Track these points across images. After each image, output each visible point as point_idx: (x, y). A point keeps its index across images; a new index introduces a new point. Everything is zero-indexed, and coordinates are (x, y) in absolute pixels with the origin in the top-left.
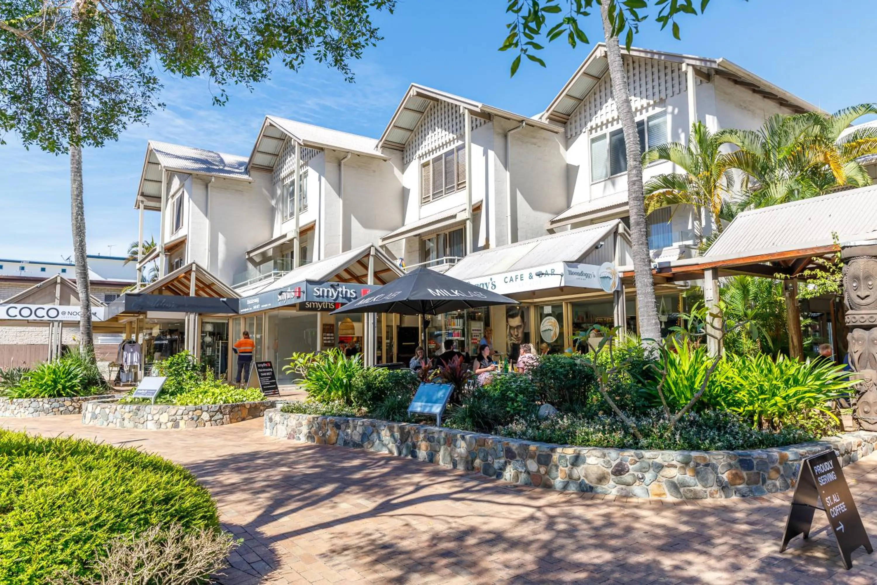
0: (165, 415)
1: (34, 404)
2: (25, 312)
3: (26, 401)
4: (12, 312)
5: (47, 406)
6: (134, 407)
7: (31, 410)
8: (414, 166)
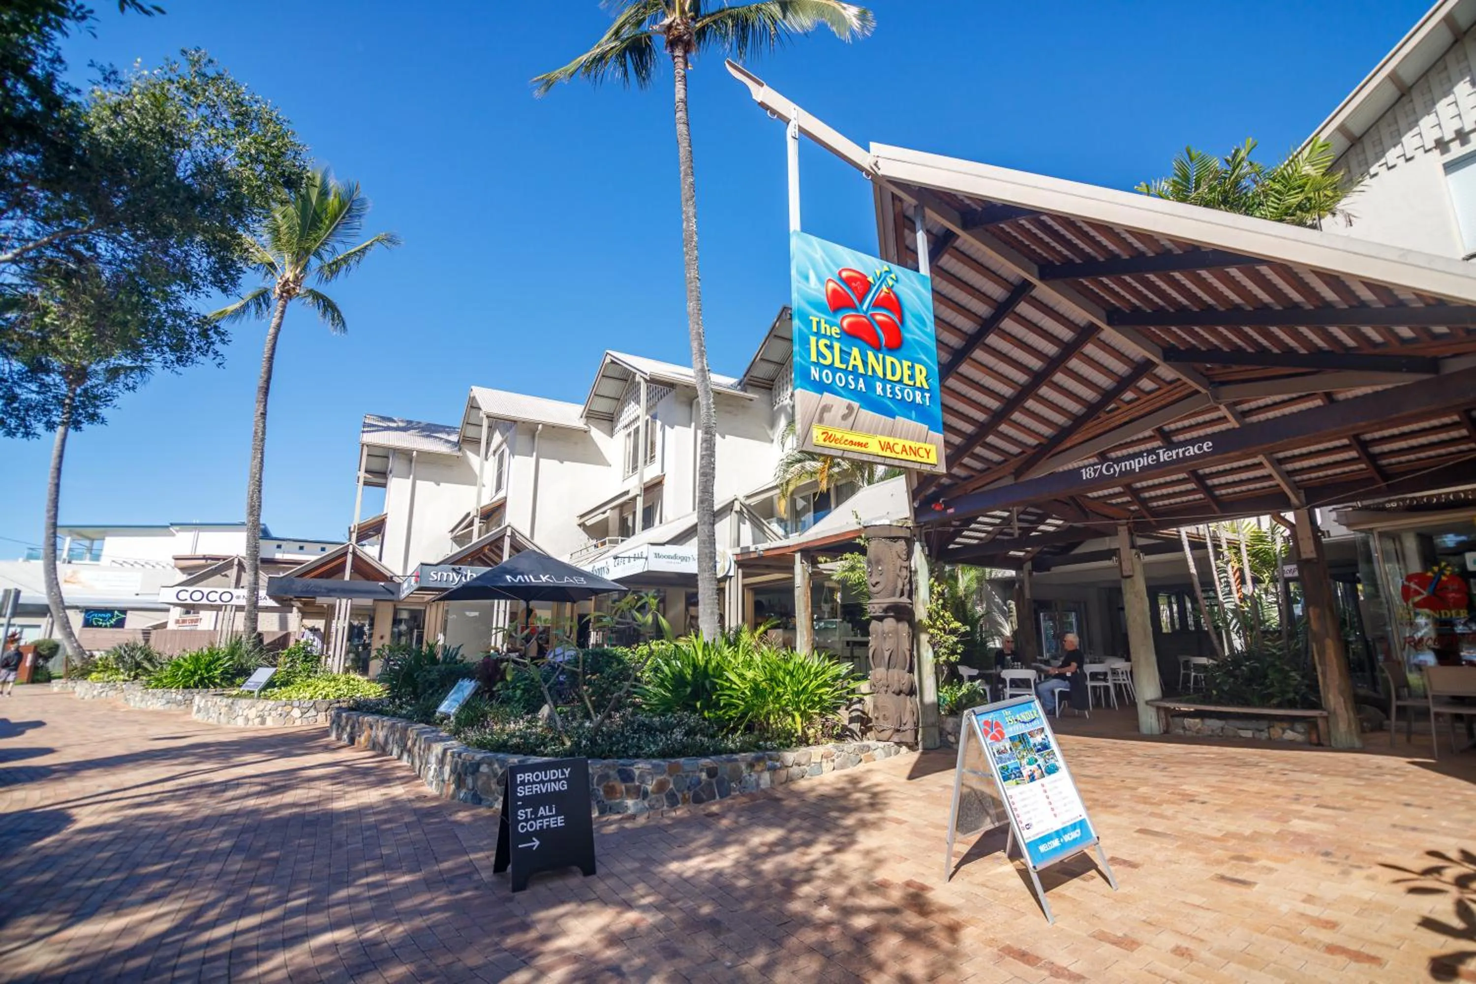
0: (254, 710)
1: (167, 696)
2: (197, 596)
3: (159, 692)
4: (183, 596)
5: (179, 697)
6: (230, 700)
7: (164, 701)
8: (621, 435)
